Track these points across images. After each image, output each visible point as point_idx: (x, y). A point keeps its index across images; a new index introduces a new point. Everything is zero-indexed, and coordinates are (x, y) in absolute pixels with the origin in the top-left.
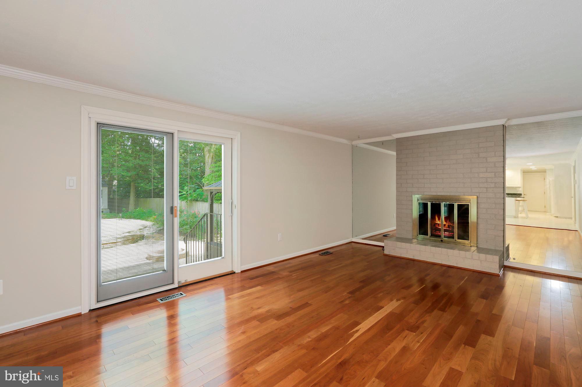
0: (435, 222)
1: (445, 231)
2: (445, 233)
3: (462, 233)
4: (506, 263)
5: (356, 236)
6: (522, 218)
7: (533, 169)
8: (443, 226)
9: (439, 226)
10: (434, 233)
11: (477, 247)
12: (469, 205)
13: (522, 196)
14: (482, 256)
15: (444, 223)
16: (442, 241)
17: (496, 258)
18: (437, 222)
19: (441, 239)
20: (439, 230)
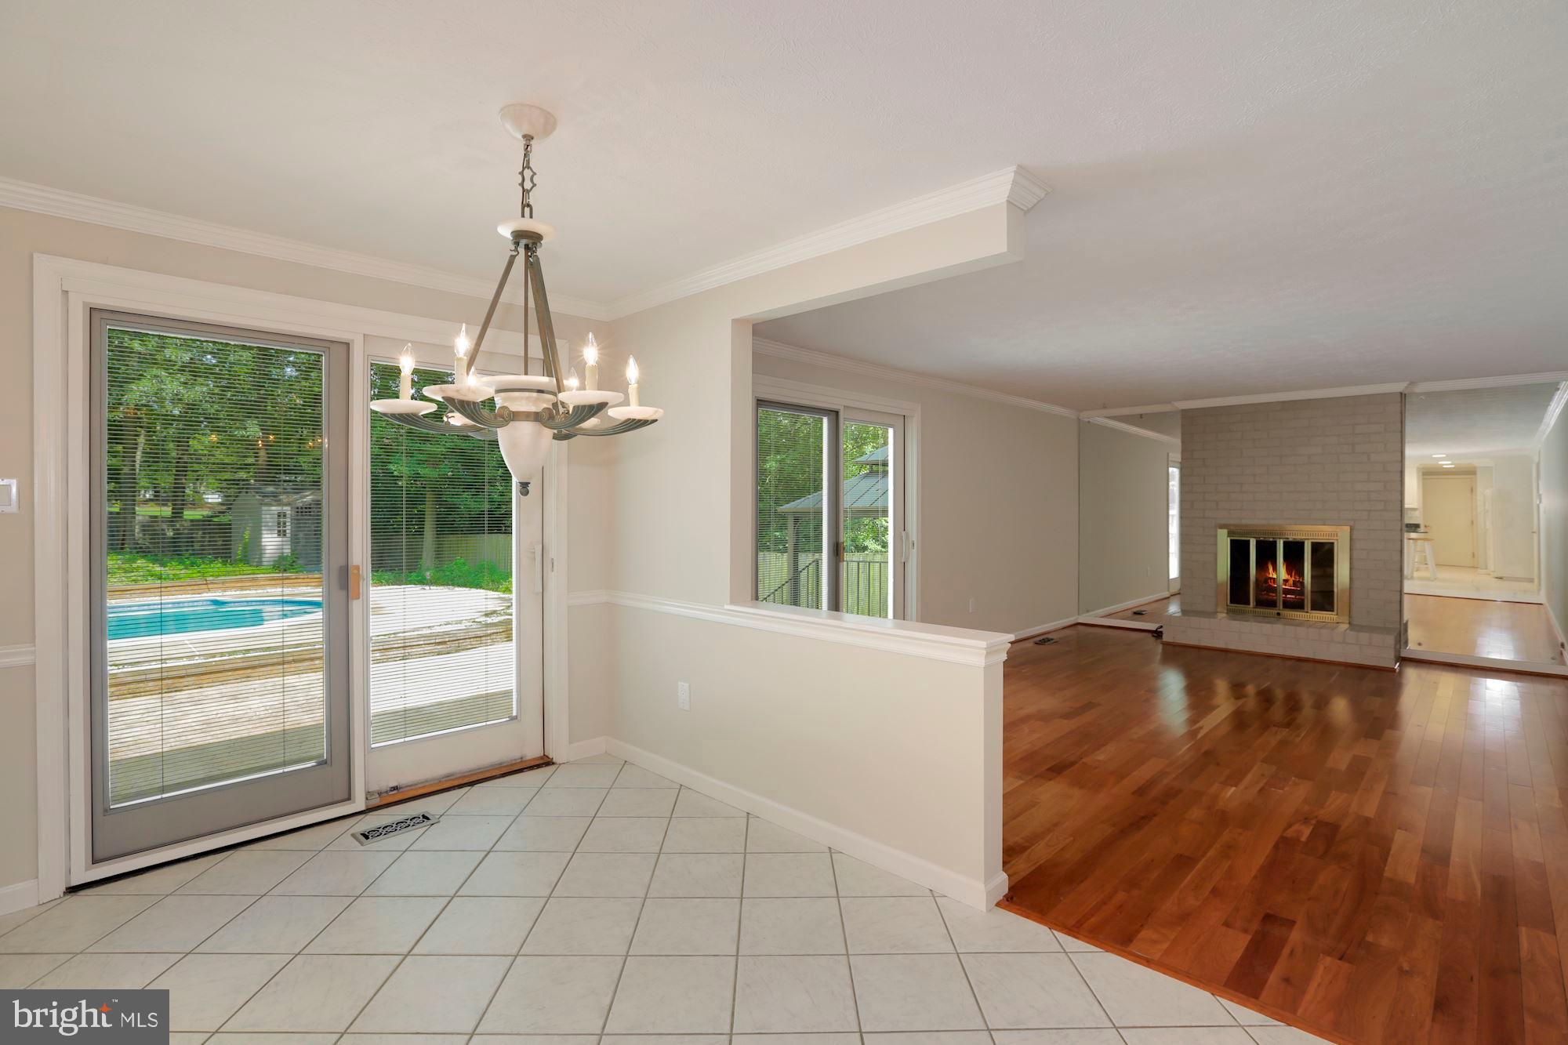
4: (1404, 654)
5: (1088, 611)
6: (1421, 579)
7: (1445, 466)
9: (1274, 583)
10: (1266, 597)
11: (1349, 623)
13: (1422, 529)
14: (1364, 637)
16: (1279, 614)
17: (1390, 640)
18: (1271, 576)
19: (1276, 612)
20: (1274, 590)
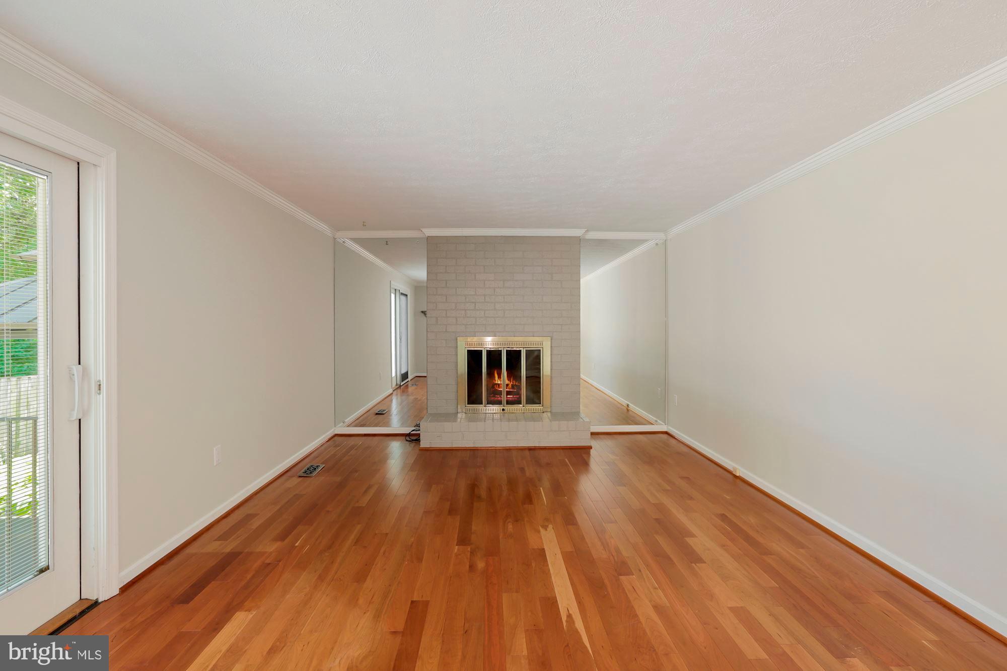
0: (494, 381)
1: (508, 393)
2: (508, 396)
3: (532, 395)
8: (505, 386)
12: (540, 350)
15: (507, 382)
